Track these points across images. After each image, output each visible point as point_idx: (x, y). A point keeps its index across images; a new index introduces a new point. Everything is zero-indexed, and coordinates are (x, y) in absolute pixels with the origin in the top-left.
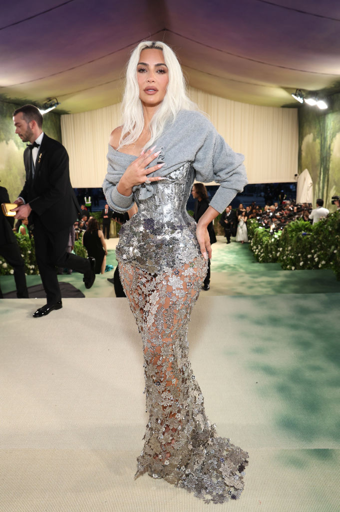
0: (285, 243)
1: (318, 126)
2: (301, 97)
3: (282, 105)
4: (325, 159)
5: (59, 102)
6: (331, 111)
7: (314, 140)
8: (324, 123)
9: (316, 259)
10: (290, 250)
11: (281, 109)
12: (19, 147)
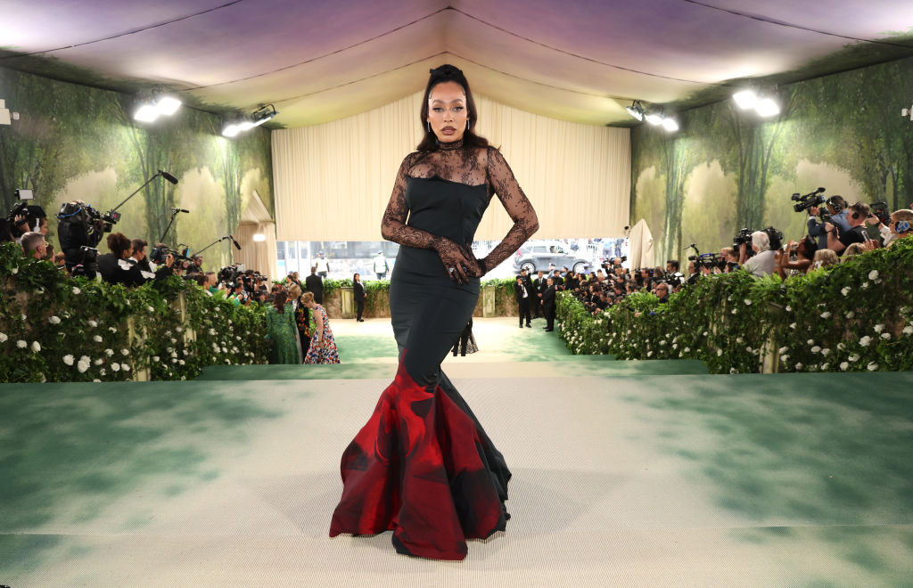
0: (622, 324)
1: (663, 156)
2: (639, 112)
3: (609, 121)
4: (674, 205)
6: (684, 134)
7: (657, 176)
8: (672, 151)
9: (675, 346)
10: (630, 336)
11: (606, 128)
12: (214, 177)
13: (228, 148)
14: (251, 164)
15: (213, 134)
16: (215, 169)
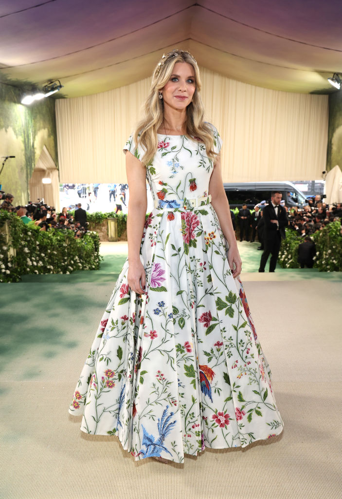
2: (338, 82)
3: (312, 90)
5: (62, 84)
11: (309, 95)
12: (17, 135)
13: (25, 113)
14: (42, 125)
15: (15, 102)
16: (17, 129)
